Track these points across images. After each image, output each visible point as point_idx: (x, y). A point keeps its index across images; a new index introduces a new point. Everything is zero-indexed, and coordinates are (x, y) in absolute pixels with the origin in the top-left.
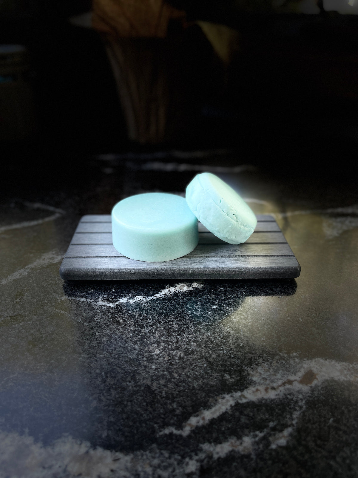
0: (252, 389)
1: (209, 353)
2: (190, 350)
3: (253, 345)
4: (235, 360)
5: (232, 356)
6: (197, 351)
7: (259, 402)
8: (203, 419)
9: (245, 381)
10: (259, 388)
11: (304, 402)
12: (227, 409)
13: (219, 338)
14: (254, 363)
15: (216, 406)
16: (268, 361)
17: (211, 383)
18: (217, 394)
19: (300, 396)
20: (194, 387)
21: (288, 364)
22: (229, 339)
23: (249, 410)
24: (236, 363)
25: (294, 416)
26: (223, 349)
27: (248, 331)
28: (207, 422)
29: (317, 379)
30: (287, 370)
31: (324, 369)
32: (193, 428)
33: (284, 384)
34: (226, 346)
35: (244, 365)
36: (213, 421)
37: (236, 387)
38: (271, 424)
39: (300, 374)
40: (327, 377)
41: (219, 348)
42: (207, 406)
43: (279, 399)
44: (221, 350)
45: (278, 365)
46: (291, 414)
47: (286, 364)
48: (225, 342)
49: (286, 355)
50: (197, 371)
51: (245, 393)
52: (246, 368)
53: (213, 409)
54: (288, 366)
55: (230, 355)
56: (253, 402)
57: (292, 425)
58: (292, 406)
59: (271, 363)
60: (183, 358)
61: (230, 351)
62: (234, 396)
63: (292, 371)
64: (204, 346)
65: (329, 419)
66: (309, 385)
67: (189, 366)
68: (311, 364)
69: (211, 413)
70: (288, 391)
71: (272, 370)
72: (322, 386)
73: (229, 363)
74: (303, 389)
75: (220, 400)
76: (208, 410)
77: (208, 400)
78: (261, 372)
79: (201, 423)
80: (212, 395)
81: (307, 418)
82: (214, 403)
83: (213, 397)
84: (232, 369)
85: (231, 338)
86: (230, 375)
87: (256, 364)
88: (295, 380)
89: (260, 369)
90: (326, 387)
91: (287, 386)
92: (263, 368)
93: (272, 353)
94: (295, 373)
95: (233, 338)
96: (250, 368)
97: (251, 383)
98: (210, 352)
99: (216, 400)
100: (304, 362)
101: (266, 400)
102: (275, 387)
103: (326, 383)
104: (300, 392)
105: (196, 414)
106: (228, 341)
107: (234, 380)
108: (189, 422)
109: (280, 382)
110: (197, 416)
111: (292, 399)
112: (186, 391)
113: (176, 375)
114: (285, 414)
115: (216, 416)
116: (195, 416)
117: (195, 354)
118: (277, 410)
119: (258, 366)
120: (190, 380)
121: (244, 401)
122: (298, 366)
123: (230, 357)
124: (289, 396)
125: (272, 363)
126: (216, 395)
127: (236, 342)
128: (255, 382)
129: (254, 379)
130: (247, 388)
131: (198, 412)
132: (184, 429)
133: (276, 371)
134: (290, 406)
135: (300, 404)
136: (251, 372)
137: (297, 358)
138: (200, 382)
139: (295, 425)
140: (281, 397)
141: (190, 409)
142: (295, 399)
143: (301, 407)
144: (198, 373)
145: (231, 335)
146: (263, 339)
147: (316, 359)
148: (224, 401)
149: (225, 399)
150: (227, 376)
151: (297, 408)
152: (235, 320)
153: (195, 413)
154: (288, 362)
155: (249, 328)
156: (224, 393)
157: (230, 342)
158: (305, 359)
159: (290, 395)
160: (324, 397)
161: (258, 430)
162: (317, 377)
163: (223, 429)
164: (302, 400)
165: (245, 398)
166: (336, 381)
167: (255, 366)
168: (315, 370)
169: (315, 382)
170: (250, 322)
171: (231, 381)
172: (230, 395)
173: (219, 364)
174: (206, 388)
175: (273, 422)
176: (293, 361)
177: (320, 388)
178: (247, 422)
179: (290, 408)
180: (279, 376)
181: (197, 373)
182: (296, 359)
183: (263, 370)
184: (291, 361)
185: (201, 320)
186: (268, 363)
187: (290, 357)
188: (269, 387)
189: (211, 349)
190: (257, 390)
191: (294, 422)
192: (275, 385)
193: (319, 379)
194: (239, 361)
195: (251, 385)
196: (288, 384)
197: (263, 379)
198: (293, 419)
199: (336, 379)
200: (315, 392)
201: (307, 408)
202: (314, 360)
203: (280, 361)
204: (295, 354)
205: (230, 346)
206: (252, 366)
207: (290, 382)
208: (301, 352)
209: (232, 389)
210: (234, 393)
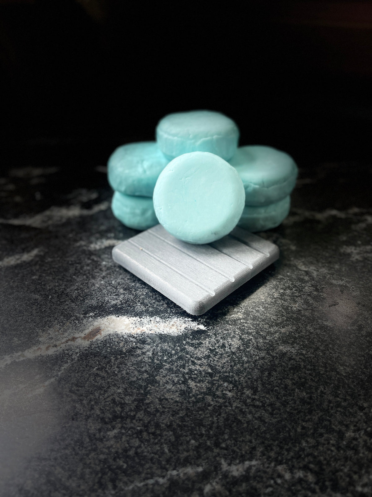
0: (34, 348)
3: (55, 310)
7: (35, 359)
9: (31, 341)
10: (42, 347)
11: (78, 355)
13: (25, 306)
16: (62, 322)
19: (78, 350)
22: (34, 306)
25: (63, 368)
26: (23, 315)
27: (56, 297)
29: (101, 334)
30: (76, 329)
31: (112, 325)
33: (67, 342)
34: (28, 312)
35: (37, 328)
37: (19, 348)
39: (88, 331)
40: (111, 332)
41: (20, 315)
43: (56, 354)
45: (70, 325)
46: (61, 366)
47: (78, 323)
48: (28, 309)
49: (82, 316)
51: (26, 352)
52: (37, 330)
54: (79, 325)
56: (29, 359)
57: (57, 376)
58: (65, 360)
62: (14, 356)
63: (81, 329)
66: (91, 340)
68: (102, 321)
70: (67, 347)
71: (62, 330)
72: (102, 340)
74: (83, 344)
78: (50, 333)
81: (74, 369)
84: (24, 332)
85: (36, 304)
86: (19, 338)
87: (49, 327)
88: (80, 337)
89: (51, 330)
90: (106, 340)
91: (70, 343)
92: (54, 329)
93: (70, 315)
94: (82, 331)
95: (38, 304)
97: (36, 343)
98: (10, 319)
100: (97, 320)
101: (43, 356)
102: (57, 345)
103: (108, 337)
104: (79, 347)
107: (20, 342)
109: (64, 340)
111: (68, 354)
114: (54, 367)
121: (22, 359)
122: (89, 324)
124: (66, 351)
125: (65, 324)
127: (39, 308)
128: (40, 342)
129: (40, 339)
130: (29, 348)
133: (65, 331)
134: (63, 360)
135: (73, 357)
136: (41, 334)
137: (92, 318)
139: (60, 375)
140: (58, 353)
142: (71, 353)
143: (73, 360)
145: (37, 302)
147: (109, 317)
149: (4, 359)
150: (16, 339)
151: (69, 361)
152: (49, 288)
154: (81, 321)
155: (59, 294)
156: (5, 354)
157: (33, 308)
158: (99, 318)
159: (68, 351)
160: (99, 349)
162: (102, 332)
164: (77, 353)
165: (24, 356)
166: (117, 335)
167: (47, 327)
168: (103, 327)
169: (98, 337)
171: (17, 343)
172: (9, 356)
177: (99, 342)
179: (62, 362)
180: (66, 335)
182: (90, 318)
183: (53, 331)
184: (84, 321)
185: (14, 291)
186: (61, 324)
187: (85, 317)
188: (52, 345)
189: (12, 316)
190: (39, 348)
191: (59, 373)
192: (58, 343)
193: (102, 334)
194: (34, 324)
195: (35, 345)
196: (71, 341)
197: (49, 339)
198: (59, 371)
199: (119, 332)
200: (93, 346)
201: (78, 360)
202: (107, 317)
203: (73, 321)
204: (91, 314)
205: (31, 312)
206: (44, 328)
207: (74, 339)
208: (97, 312)
209: (14, 350)
210: (15, 353)
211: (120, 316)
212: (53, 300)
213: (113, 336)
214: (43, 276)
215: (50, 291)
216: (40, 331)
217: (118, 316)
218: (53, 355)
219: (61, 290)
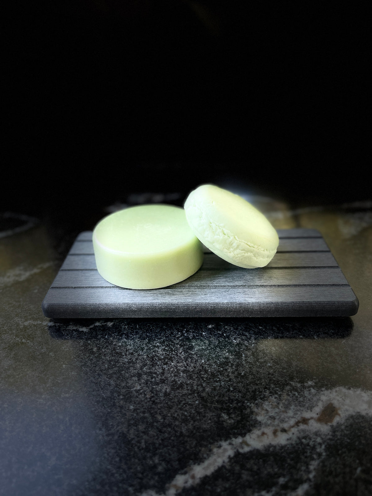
0: (256, 432)
1: (202, 385)
2: (179, 383)
3: (258, 374)
4: (235, 393)
5: (231, 389)
6: (187, 384)
7: (266, 450)
8: (193, 477)
9: (247, 421)
10: (266, 430)
11: (323, 447)
12: (224, 462)
13: (215, 366)
14: (259, 397)
15: (210, 458)
16: (277, 393)
17: (205, 426)
18: (211, 441)
19: (319, 440)
20: (181, 432)
21: (302, 396)
22: (227, 367)
23: (252, 462)
24: (237, 398)
25: (312, 468)
26: (220, 380)
27: (251, 355)
28: (197, 481)
29: (339, 415)
30: (301, 404)
31: (348, 401)
32: (180, 491)
33: (297, 424)
34: (224, 376)
35: (247, 400)
36: (205, 480)
37: (236, 431)
38: (282, 480)
39: (318, 409)
40: (351, 412)
41: (215, 379)
42: (199, 460)
43: (292, 444)
44: (217, 382)
45: (289, 398)
46: (307, 464)
47: (299, 396)
48: (222, 371)
49: (299, 385)
50: (186, 411)
51: (248, 438)
52: (248, 404)
53: (206, 463)
54: (301, 399)
55: (228, 387)
56: (258, 451)
57: (309, 480)
58: (308, 454)
59: (280, 395)
60: (169, 394)
61: (229, 382)
62: (234, 443)
63: (307, 405)
64: (197, 377)
65: (356, 469)
66: (330, 424)
67: (177, 404)
68: (331, 395)
69: (204, 468)
70: (302, 434)
71: (281, 405)
72: (346, 424)
73: (227, 398)
74: (322, 429)
75: (215, 450)
76: (199, 464)
77: (200, 451)
78: (268, 409)
79: (190, 482)
80: (205, 443)
81: (328, 470)
82: (208, 455)
83: (206, 446)
84: (231, 405)
85: (230, 365)
86: (229, 414)
87: (261, 399)
88: (312, 418)
89: (266, 405)
90: (351, 425)
91: (302, 427)
92: (270, 403)
93: (281, 383)
94: (311, 408)
95: (232, 365)
96: (253, 403)
97: (255, 424)
98: (204, 385)
99: (210, 450)
100: (322, 393)
101: (275, 447)
102: (286, 429)
103: (351, 420)
104: (318, 433)
105: (183, 471)
106: (226, 370)
107: (233, 421)
108: (174, 482)
109: (292, 422)
110: (185, 473)
111: (308, 445)
112: (172, 438)
113: (159, 417)
114: (299, 465)
115: (209, 472)
116: (182, 474)
117: (185, 388)
118: (289, 461)
119: (264, 400)
120: (177, 423)
121: (246, 449)
122: (315, 399)
123: (229, 390)
124: (304, 440)
125: (282, 396)
126: (211, 443)
127: (237, 370)
128: (260, 422)
129: (259, 418)
130: (249, 431)
131: (186, 467)
132: (167, 493)
133: (287, 407)
134: (305, 454)
135: (318, 450)
136: (256, 410)
137: (313, 388)
138: (190, 426)
139: (313, 480)
140: (294, 443)
141: (176, 464)
142: (311, 443)
143: (320, 455)
144: (188, 413)
145: (230, 362)
146: (269, 365)
147: (337, 389)
148: (221, 451)
149: (222, 448)
150: (225, 417)
151: (315, 456)
152: (235, 341)
153: (182, 469)
154: (302, 393)
155: (253, 352)
156: (221, 440)
157: (228, 371)
158: (323, 389)
159: (306, 439)
160: (349, 439)
161: (264, 490)
162: (340, 412)
163: (219, 490)
164: (320, 444)
165: (248, 445)
166: (363, 417)
167: (260, 400)
168: (336, 403)
169: (337, 420)
170: (253, 343)
171: (230, 422)
172: (228, 442)
173: (215, 400)
174: (198, 434)
175: (284, 476)
176: (308, 393)
177: (343, 427)
178: (251, 479)
179: (306, 457)
180: (290, 413)
181: (186, 413)
182: (312, 389)
183: (271, 406)
184: (305, 392)
185: (193, 344)
186: (277, 396)
187: (304, 387)
188: (279, 429)
189: (205, 381)
190: (263, 434)
191: (311, 476)
192: (286, 426)
193: (341, 415)
194: (240, 394)
195: (255, 427)
196: (303, 423)
197: (270, 419)
198: (309, 472)
199: (363, 413)
200: (337, 433)
201: (327, 455)
202: (334, 390)
203: (291, 392)
204: (310, 383)
205: (228, 376)
206: (256, 402)
207: (305, 421)
208: (317, 380)
209: (231, 434)
210: (233, 439)
211: (352, 389)
212: (249, 360)
213: (358, 419)
214: (221, 325)
215: (239, 346)
216: (252, 405)
217: (349, 389)
218: (288, 446)
219: (253, 345)
